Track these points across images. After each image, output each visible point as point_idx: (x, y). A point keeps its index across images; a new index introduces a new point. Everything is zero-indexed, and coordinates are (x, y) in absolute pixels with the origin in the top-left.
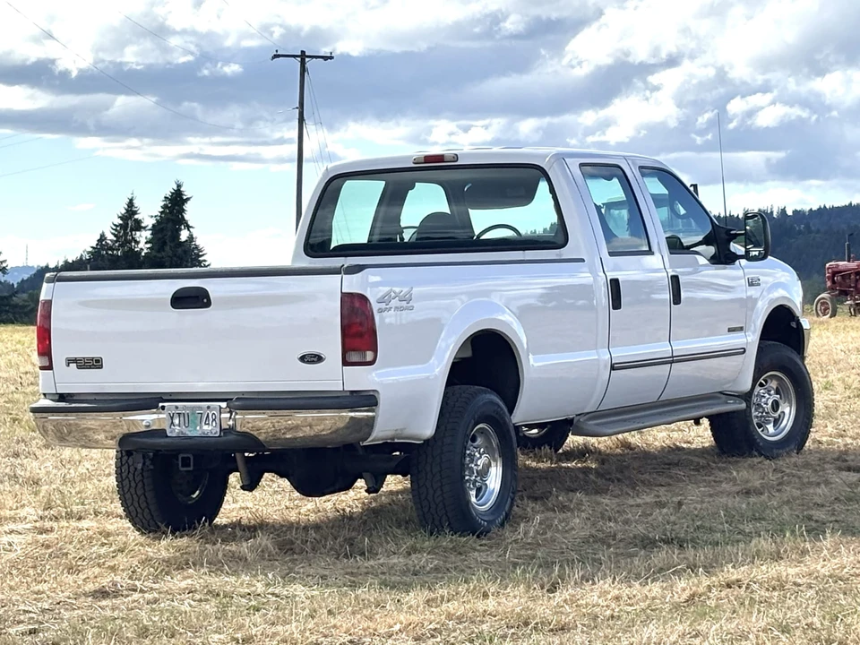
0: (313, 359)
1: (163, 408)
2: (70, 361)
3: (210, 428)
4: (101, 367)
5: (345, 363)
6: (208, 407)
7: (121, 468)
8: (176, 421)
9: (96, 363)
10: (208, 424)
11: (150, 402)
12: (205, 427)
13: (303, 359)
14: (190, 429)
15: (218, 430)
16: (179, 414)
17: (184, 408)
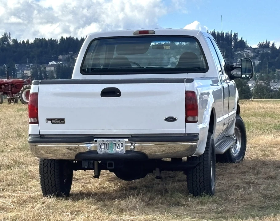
0: (171, 119)
1: (96, 141)
2: (47, 120)
3: (120, 150)
4: (64, 123)
5: (187, 121)
6: (119, 141)
7: (44, 168)
8: (103, 147)
9: (62, 121)
10: (119, 148)
11: (89, 138)
12: (117, 150)
13: (167, 119)
14: (109, 150)
15: (124, 151)
16: (104, 144)
17: (106, 141)
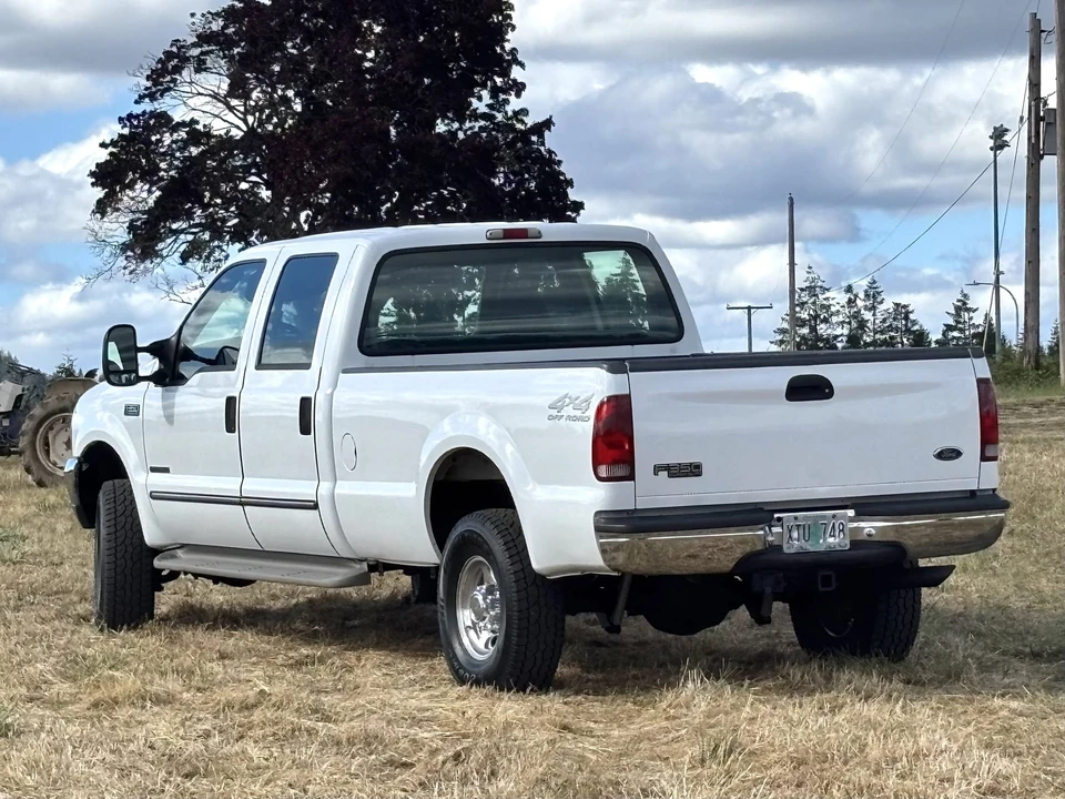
0: (948, 454)
1: (779, 519)
2: (657, 469)
3: (837, 540)
4: (699, 474)
5: (984, 458)
6: (834, 516)
8: (795, 535)
9: (694, 470)
10: (834, 536)
11: (758, 514)
12: (831, 540)
13: (940, 455)
14: (810, 542)
15: (848, 542)
16: (798, 526)
17: (805, 518)
